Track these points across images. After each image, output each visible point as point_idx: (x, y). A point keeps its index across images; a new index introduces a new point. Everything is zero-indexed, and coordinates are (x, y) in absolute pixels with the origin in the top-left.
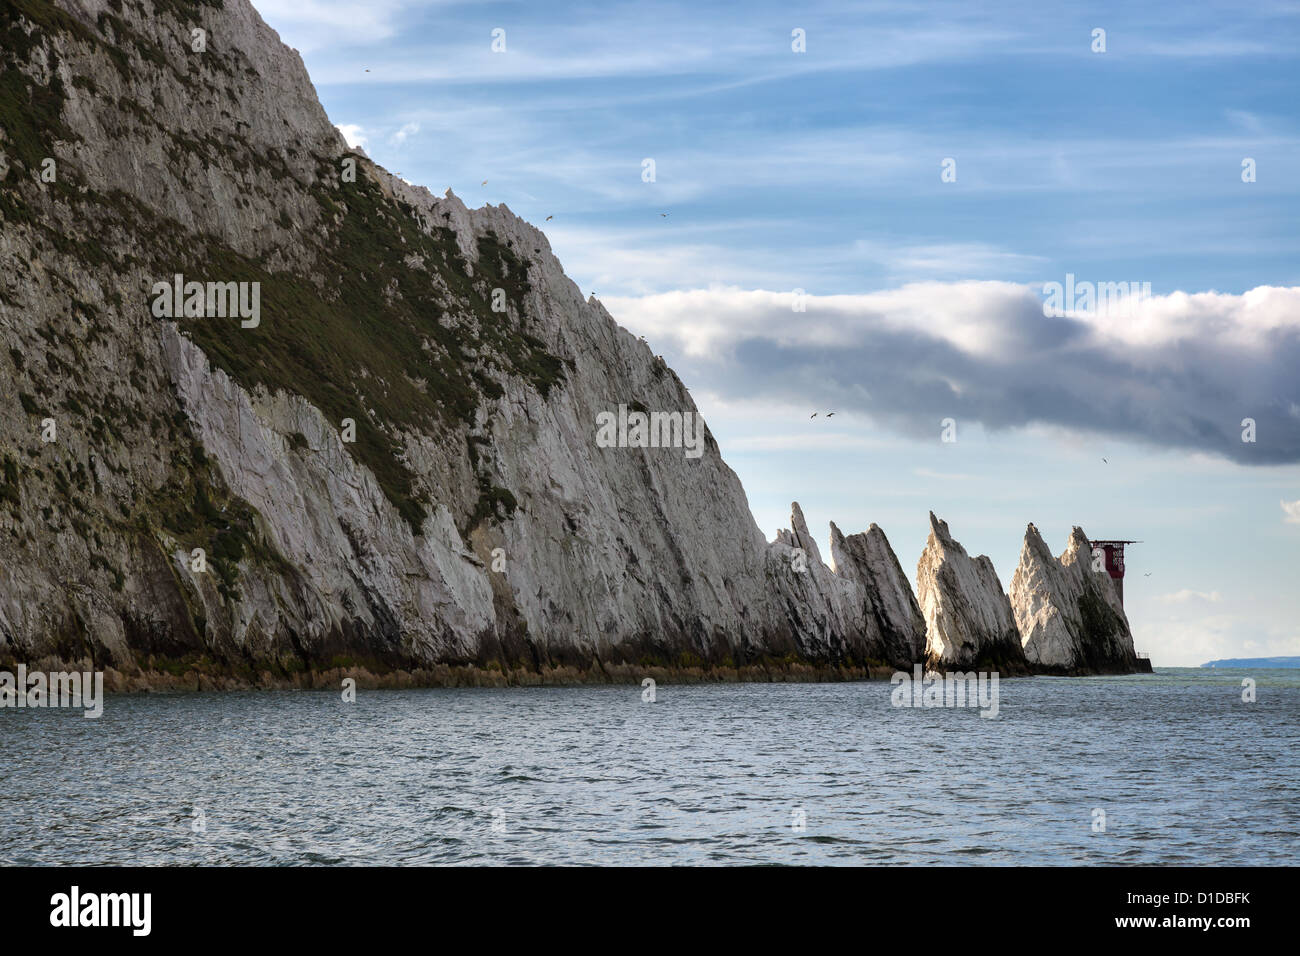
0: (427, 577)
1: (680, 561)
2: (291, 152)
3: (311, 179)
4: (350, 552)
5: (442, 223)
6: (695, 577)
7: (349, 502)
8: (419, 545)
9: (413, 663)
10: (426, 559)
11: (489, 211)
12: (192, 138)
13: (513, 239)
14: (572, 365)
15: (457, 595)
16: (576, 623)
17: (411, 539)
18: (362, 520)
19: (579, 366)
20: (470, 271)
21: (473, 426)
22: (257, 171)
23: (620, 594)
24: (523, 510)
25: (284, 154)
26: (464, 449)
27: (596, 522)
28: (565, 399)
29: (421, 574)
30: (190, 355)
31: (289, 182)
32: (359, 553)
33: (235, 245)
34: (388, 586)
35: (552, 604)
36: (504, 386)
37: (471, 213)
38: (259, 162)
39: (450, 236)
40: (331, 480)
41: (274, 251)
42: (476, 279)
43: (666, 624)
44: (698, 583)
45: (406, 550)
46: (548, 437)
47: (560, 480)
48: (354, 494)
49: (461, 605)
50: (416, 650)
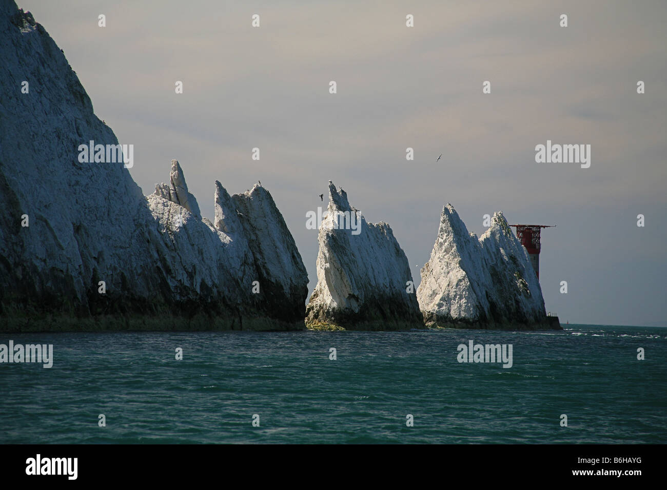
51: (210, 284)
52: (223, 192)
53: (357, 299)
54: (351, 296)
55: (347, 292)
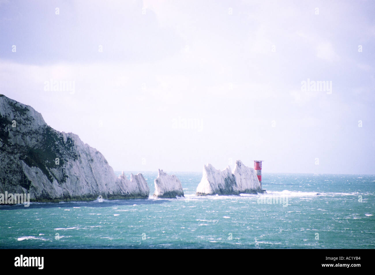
0: (53, 189)
1: (96, 182)
2: (39, 129)
3: (42, 132)
4: (43, 186)
5: (61, 136)
6: (99, 185)
7: (43, 180)
8: (52, 185)
9: (51, 199)
10: (53, 186)
11: (69, 134)
12: (25, 133)
13: (72, 137)
14: (80, 156)
15: (57, 191)
16: (77, 193)
17: (51, 184)
18: (45, 182)
19: (81, 156)
20: (65, 143)
21: (63, 167)
22: (34, 134)
23: (85, 188)
24: (69, 178)
25: (38, 130)
26: (61, 170)
27: (81, 178)
28: (78, 161)
29: (52, 188)
30: (24, 164)
31: (38, 134)
32: (44, 186)
33: (30, 146)
34: (48, 190)
35: (73, 190)
36: (68, 160)
37: (66, 134)
38: (34, 133)
39: (63, 138)
40: (41, 177)
41: (36, 146)
42: (66, 144)
43: (93, 192)
44: (99, 186)
45: (50, 185)
46: (74, 167)
47: (76, 173)
48: (44, 179)
49: (57, 192)
50: (51, 197)
51: (129, 192)
52: (133, 175)
53: (162, 192)
54: (161, 192)
55: (160, 191)
